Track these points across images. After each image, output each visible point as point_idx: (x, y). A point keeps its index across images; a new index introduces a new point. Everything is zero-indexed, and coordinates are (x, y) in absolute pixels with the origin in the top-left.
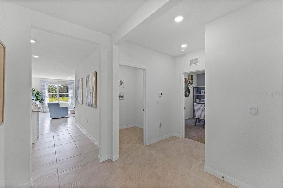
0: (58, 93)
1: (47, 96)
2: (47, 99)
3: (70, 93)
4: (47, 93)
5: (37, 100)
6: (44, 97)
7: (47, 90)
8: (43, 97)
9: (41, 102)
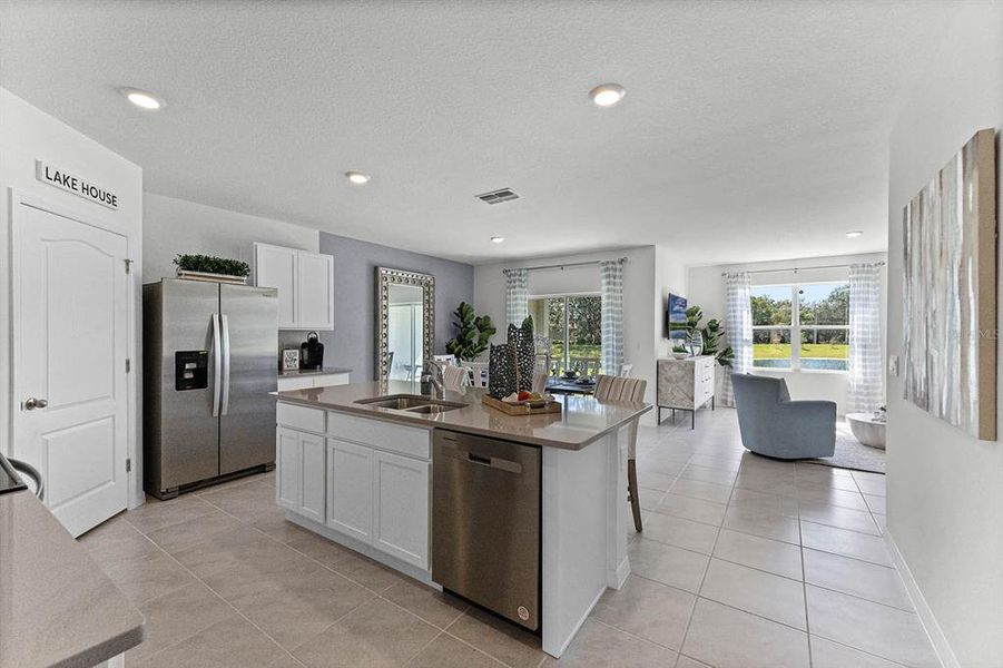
0: (796, 327)
1: (744, 337)
2: (746, 349)
3: (861, 322)
4: (745, 326)
5: (709, 353)
6: (735, 340)
7: (745, 313)
8: (733, 343)
9: (722, 362)
